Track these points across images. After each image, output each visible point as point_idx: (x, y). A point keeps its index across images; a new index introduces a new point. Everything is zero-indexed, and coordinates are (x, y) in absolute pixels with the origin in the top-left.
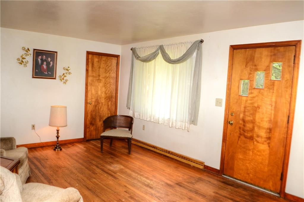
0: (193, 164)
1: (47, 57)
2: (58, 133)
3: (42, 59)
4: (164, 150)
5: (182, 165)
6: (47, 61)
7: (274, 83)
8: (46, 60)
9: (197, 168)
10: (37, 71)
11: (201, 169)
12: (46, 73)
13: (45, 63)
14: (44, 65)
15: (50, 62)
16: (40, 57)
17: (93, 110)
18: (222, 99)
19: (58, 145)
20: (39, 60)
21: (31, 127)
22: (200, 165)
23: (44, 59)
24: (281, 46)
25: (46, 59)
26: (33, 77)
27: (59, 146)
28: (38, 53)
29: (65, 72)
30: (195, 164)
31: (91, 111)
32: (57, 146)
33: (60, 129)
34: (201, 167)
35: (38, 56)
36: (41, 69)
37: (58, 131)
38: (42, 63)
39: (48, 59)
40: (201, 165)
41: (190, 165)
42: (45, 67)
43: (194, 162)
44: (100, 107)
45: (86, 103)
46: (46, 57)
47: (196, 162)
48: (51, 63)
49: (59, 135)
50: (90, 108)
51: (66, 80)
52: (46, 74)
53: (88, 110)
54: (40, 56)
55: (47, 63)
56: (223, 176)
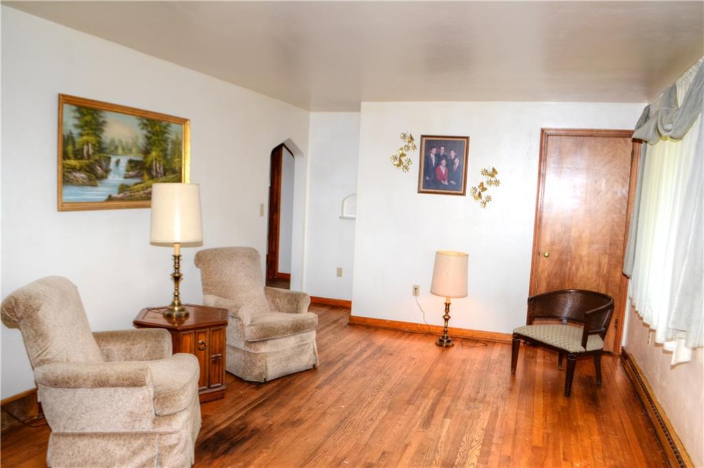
1: (448, 150)
2: (447, 310)
3: (437, 155)
6: (449, 158)
8: (445, 156)
10: (427, 178)
12: (446, 183)
13: (444, 162)
14: (441, 167)
15: (455, 158)
16: (434, 151)
17: (554, 272)
19: (445, 336)
20: (433, 156)
21: (411, 290)
23: (442, 154)
25: (445, 154)
26: (420, 192)
27: (447, 337)
28: (430, 143)
29: (485, 179)
31: (549, 275)
32: (443, 337)
33: (452, 301)
35: (431, 149)
36: (435, 174)
37: (447, 305)
38: (438, 164)
39: (450, 152)
42: (443, 169)
44: (574, 267)
45: (537, 253)
46: (445, 149)
48: (457, 161)
49: (449, 314)
50: (546, 266)
51: (489, 198)
52: (445, 185)
53: (539, 270)
54: (434, 147)
55: (447, 161)
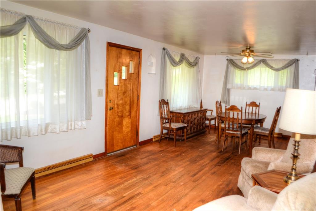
0: (82, 162)
4: (41, 170)
5: (75, 170)
7: (131, 75)
9: (89, 162)
11: (92, 161)
18: (102, 90)
22: (89, 158)
24: (134, 51)
30: (85, 160)
34: (92, 159)
40: (91, 158)
41: (81, 165)
43: (83, 160)
47: (84, 159)
56: (107, 155)
